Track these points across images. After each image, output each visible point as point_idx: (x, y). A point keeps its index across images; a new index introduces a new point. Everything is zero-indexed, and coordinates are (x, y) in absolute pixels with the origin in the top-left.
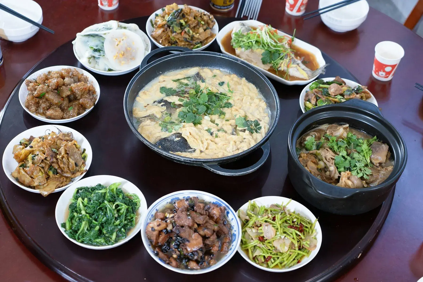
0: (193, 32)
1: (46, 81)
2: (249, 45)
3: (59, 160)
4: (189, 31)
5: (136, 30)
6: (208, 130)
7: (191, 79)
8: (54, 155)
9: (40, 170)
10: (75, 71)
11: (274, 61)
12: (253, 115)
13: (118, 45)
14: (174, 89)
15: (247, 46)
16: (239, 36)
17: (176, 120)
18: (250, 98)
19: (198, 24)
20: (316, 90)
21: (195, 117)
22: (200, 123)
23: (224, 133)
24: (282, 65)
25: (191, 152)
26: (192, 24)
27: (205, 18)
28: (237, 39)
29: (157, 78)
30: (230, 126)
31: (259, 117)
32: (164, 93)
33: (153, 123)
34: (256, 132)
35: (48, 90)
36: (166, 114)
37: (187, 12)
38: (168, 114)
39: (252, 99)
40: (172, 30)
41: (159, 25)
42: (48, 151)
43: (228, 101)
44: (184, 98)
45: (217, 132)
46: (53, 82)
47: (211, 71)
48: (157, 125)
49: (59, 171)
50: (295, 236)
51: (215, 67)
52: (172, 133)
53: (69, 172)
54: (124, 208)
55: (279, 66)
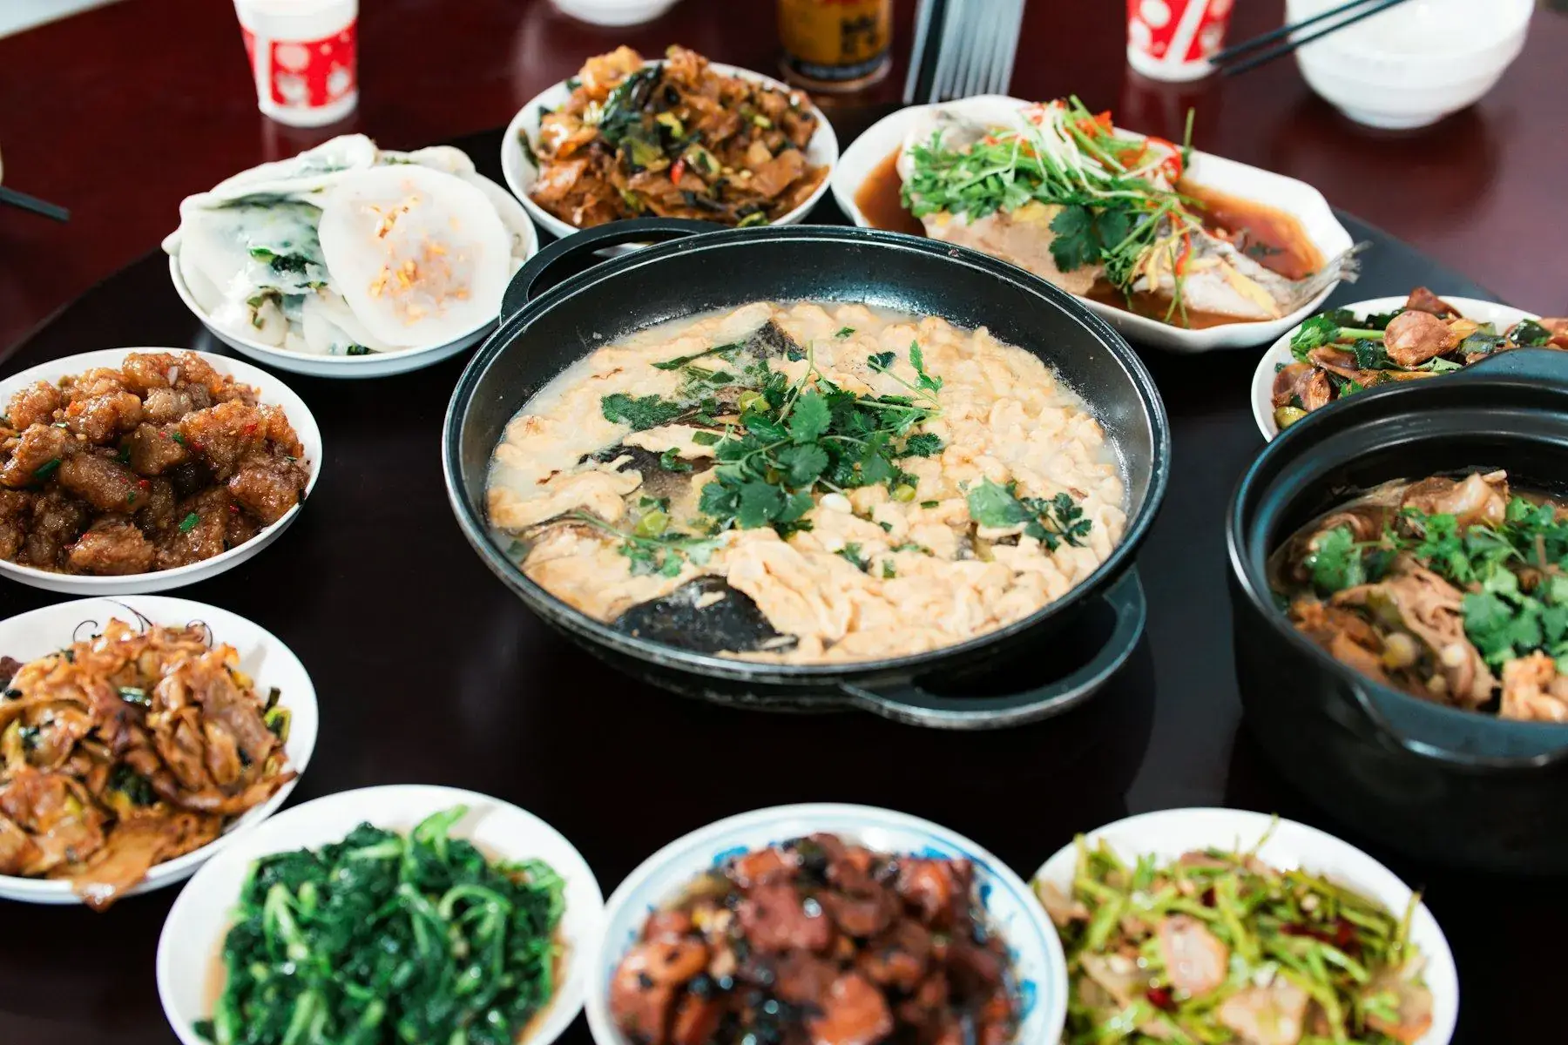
0: (724, 165)
1: (56, 414)
2: (985, 195)
3: (159, 735)
4: (702, 162)
5: (458, 173)
6: (848, 552)
7: (738, 354)
8: (133, 713)
9: (68, 790)
10: (194, 363)
11: (1109, 250)
12: (1044, 477)
13: (383, 232)
14: (666, 398)
15: (980, 199)
16: (937, 160)
17: (694, 525)
18: (1018, 406)
19: (743, 127)
20: (1322, 351)
21: (782, 496)
22: (807, 527)
23: (923, 556)
24: (1151, 268)
25: (779, 649)
26: (715, 130)
27: (771, 103)
28: (928, 177)
29: (585, 360)
30: (947, 529)
31: (1072, 484)
32: (624, 420)
33: (590, 544)
34: (1070, 540)
35: (71, 449)
36: (644, 502)
37: (686, 76)
38: (651, 502)
39: (1030, 410)
40: (627, 160)
41: (564, 145)
42: (102, 700)
43: (920, 426)
44: (718, 430)
45: (891, 555)
46: (93, 409)
47: (830, 313)
48: (610, 553)
49: (163, 785)
50: (1321, 971)
51: (842, 295)
52: (684, 577)
53: (210, 786)
54: (494, 911)
55: (1136, 271)
